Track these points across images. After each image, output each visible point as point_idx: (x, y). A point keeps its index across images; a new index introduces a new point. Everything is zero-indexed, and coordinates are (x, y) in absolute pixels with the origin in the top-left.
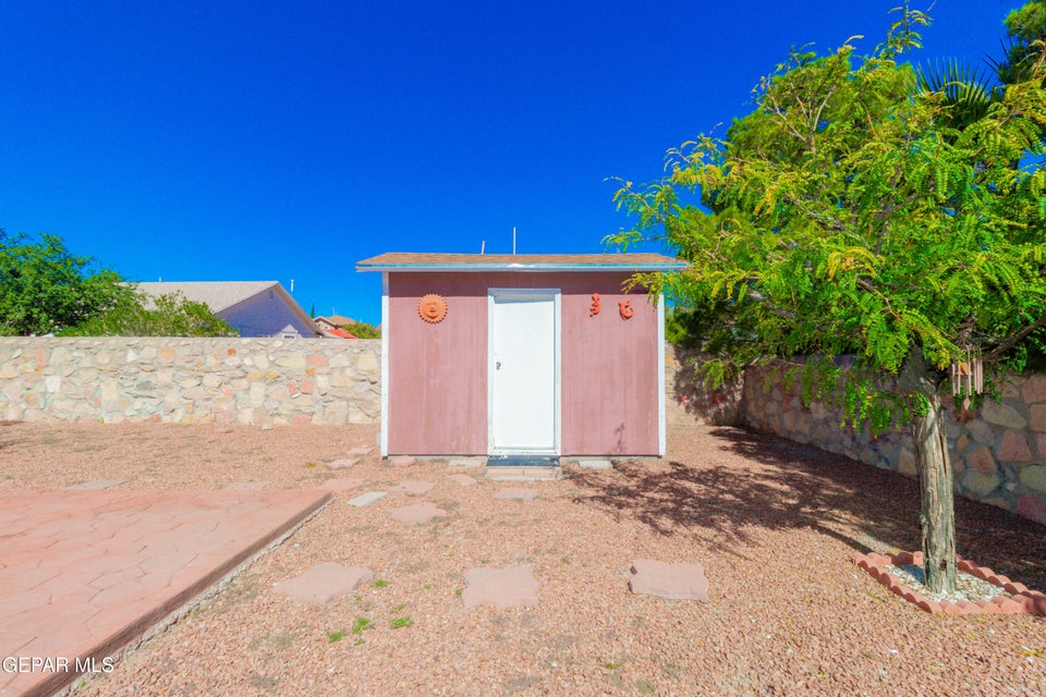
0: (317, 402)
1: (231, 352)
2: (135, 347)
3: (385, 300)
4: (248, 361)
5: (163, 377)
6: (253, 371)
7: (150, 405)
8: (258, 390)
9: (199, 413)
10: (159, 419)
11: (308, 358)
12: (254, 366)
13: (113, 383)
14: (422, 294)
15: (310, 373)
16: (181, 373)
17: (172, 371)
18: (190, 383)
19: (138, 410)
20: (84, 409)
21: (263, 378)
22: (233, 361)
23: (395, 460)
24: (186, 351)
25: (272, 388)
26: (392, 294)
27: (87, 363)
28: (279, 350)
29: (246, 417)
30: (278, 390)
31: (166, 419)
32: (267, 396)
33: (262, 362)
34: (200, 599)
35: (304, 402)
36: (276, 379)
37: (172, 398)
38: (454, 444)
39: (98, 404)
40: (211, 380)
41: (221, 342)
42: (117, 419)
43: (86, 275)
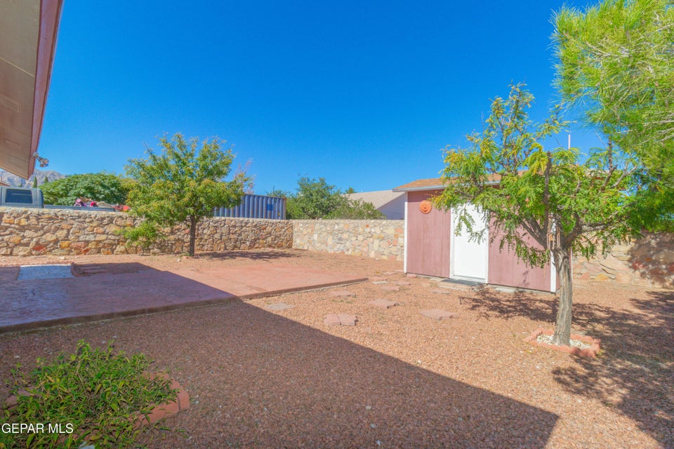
0: (399, 250)
1: (367, 226)
2: (338, 224)
3: (406, 203)
4: (373, 230)
5: (345, 236)
6: (374, 234)
7: (342, 247)
8: (377, 242)
9: (357, 251)
10: (344, 253)
11: (395, 229)
12: (375, 232)
13: (331, 237)
14: (421, 201)
15: (396, 236)
16: (351, 235)
17: (348, 233)
18: (354, 239)
19: (338, 248)
20: (323, 247)
21: (378, 238)
22: (368, 230)
23: (408, 275)
24: (352, 226)
25: (382, 242)
26: (409, 201)
27: (324, 230)
28: (384, 225)
29: (372, 255)
30: (384, 243)
31: (346, 253)
32: (380, 246)
33: (377, 230)
34: (314, 290)
35: (394, 249)
36: (383, 239)
37: (348, 244)
38: (434, 271)
39: (327, 246)
40: (360, 238)
41: (364, 222)
42: (332, 252)
43: (332, 192)
